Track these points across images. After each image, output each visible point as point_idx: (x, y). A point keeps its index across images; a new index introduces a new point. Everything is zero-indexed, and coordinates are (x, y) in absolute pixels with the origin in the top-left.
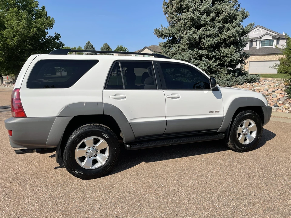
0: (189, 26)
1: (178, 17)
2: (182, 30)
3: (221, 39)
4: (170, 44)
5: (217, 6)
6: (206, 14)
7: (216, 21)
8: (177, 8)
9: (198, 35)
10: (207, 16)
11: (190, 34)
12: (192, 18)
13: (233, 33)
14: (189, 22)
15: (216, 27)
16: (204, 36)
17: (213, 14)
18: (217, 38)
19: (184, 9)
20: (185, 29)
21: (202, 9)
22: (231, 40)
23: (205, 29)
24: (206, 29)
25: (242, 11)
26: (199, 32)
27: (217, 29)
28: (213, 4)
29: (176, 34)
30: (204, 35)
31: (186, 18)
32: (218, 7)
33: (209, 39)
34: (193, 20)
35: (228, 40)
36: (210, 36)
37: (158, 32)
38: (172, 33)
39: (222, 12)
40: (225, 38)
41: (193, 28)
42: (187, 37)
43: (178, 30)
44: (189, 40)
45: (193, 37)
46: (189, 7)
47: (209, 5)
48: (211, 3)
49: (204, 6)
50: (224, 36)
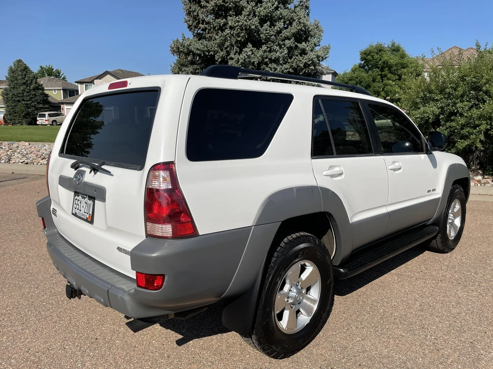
0: (243, 40)
1: (218, 23)
2: (228, 47)
3: (291, 66)
5: (283, 12)
6: (268, 23)
7: (281, 36)
8: (216, 5)
9: (258, 58)
10: (270, 26)
11: (248, 54)
12: (248, 27)
13: (312, 59)
14: (243, 34)
15: (283, 46)
16: (266, 60)
17: (280, 25)
18: (287, 66)
19: (227, 10)
20: (232, 45)
21: (262, 13)
22: (308, 71)
23: (269, 49)
24: (271, 48)
25: (316, 25)
26: (260, 53)
27: (286, 51)
28: (277, 8)
29: (216, 52)
30: (266, 58)
31: (236, 26)
32: (284, 14)
33: (275, 66)
34: (249, 31)
35: (304, 70)
36: (276, 61)
37: (181, 45)
38: (209, 50)
39: (290, 22)
40: (298, 66)
41: (250, 45)
42: (242, 59)
43: (219, 47)
44: (244, 65)
45: (250, 61)
46: (239, 6)
47: (273, 8)
48: (275, 6)
49: (265, 9)
50: (296, 62)
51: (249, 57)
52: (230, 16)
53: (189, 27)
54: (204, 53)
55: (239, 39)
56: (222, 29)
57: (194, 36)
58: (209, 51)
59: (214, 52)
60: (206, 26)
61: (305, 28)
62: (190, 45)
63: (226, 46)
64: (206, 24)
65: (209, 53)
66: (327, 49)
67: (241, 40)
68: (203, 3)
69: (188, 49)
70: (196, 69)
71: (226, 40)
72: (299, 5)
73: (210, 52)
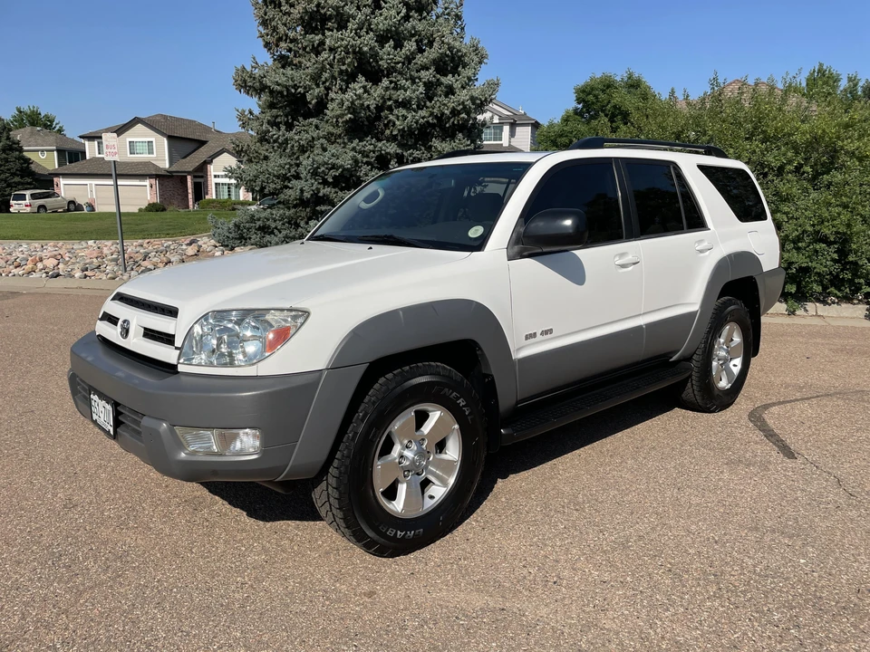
0: (350, 70)
1: (310, 42)
2: (326, 80)
3: (432, 114)
4: (286, 116)
5: (415, 23)
6: (392, 42)
7: (415, 64)
8: (306, 12)
9: (375, 99)
10: (395, 48)
11: (358, 93)
12: (357, 49)
13: (463, 103)
14: (349, 60)
15: (417, 80)
16: (389, 103)
17: (410, 46)
18: (423, 113)
19: (325, 19)
20: (333, 77)
21: (381, 26)
22: (458, 121)
23: (393, 85)
24: (396, 83)
25: (474, 46)
26: (378, 92)
27: (422, 89)
28: (407, 18)
29: (307, 88)
30: (390, 99)
31: (338, 47)
32: (420, 27)
33: (404, 112)
34: (359, 54)
35: (452, 120)
36: (405, 104)
37: (250, 77)
38: (296, 85)
39: (429, 41)
40: (443, 114)
41: (361, 78)
42: (348, 101)
43: (313, 79)
44: (352, 110)
45: (363, 104)
46: (342, 15)
47: (399, 18)
48: (402, 14)
49: (386, 19)
50: (439, 107)
51: (359, 97)
52: (329, 30)
53: (267, 45)
54: (288, 90)
55: (344, 68)
56: (317, 50)
57: (275, 60)
58: (295, 87)
59: (305, 88)
60: (291, 45)
61: (451, 52)
62: (265, 77)
63: (323, 79)
64: (291, 41)
65: (296, 90)
66: (494, 86)
67: (347, 69)
68: (285, 8)
69: (261, 83)
70: (277, 117)
71: (323, 69)
72: (443, 13)
73: (299, 87)
